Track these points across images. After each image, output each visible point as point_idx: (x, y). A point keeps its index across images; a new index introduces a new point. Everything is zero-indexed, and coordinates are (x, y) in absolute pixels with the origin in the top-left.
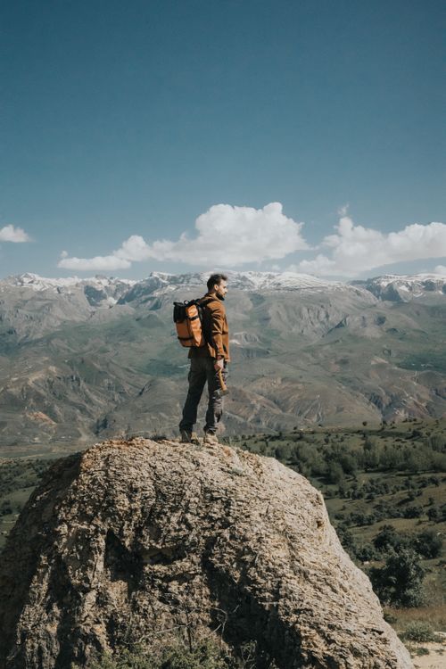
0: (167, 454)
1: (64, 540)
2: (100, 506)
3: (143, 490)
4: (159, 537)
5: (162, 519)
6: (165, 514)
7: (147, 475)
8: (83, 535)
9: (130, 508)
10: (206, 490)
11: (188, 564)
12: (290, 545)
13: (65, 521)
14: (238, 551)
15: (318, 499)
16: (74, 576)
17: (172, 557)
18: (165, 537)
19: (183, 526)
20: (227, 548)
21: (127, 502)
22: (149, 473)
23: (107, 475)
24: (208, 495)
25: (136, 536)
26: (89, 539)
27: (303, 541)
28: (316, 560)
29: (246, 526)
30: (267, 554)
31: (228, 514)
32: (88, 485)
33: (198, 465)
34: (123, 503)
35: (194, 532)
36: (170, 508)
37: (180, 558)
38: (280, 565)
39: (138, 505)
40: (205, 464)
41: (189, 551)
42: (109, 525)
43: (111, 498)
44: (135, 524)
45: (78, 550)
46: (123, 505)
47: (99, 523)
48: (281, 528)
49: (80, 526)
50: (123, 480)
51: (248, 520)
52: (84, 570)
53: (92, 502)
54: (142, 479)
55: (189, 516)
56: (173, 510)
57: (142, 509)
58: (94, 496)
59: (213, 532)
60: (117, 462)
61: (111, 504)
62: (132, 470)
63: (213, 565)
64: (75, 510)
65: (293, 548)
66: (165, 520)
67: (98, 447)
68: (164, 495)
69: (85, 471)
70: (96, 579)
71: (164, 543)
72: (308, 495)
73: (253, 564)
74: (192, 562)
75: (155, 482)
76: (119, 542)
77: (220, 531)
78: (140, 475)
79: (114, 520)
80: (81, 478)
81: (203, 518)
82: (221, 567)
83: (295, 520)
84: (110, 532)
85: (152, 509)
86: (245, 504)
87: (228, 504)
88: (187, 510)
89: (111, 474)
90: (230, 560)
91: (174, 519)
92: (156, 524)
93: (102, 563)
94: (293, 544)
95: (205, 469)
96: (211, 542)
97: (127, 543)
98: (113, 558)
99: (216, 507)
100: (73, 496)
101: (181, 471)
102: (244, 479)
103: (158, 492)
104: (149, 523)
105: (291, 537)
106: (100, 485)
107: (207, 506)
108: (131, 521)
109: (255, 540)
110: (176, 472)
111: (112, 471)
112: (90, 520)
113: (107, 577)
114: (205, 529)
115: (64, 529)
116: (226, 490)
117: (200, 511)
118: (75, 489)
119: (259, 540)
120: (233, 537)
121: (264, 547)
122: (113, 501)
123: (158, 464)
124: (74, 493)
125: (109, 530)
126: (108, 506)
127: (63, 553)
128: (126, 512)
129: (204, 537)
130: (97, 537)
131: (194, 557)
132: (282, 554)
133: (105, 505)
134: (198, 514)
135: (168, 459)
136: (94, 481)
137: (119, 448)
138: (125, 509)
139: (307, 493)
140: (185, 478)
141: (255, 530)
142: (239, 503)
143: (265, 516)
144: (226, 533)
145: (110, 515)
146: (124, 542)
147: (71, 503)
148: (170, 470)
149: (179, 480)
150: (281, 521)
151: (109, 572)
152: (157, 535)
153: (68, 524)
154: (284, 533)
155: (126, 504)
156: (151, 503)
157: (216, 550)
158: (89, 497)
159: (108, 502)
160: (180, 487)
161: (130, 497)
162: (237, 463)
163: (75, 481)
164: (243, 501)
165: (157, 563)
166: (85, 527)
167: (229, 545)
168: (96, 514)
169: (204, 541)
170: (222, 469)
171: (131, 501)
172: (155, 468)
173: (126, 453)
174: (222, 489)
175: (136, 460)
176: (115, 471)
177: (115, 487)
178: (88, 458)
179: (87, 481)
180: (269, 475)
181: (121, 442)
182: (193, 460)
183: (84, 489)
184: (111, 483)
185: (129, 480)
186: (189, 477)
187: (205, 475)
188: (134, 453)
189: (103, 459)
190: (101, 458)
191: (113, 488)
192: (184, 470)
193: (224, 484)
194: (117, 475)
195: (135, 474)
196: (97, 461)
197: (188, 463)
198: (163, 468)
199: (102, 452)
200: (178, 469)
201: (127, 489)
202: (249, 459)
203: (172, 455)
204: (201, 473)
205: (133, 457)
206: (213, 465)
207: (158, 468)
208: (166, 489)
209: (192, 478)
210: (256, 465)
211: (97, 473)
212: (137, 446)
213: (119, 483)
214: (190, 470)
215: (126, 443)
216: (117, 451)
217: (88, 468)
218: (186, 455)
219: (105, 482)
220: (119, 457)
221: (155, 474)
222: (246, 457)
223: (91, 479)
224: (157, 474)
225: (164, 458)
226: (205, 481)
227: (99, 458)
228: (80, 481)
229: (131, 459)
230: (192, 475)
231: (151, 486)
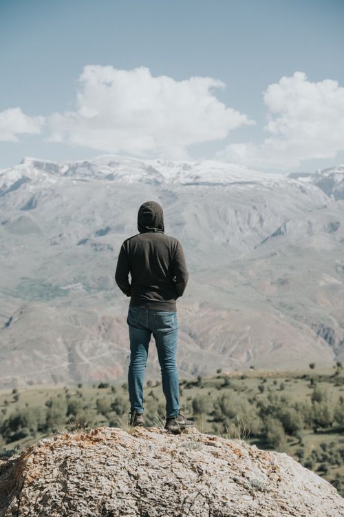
0: (152, 455)
3: (121, 513)
7: (126, 489)
22: (129, 485)
23: (65, 489)
32: (36, 506)
33: (201, 474)
40: (211, 471)
50: (91, 498)
54: (119, 495)
60: (80, 469)
62: (103, 480)
67: (47, 445)
69: (31, 484)
75: (139, 499)
78: (115, 488)
80: (24, 495)
89: (71, 487)
95: (212, 480)
101: (176, 483)
102: (269, 496)
106: (55, 506)
110: (169, 485)
111: (72, 483)
116: (247, 515)
118: (16, 512)
123: (141, 471)
135: (155, 463)
137: (82, 447)
140: (184, 493)
148: (160, 481)
149: (175, 498)
160: (176, 509)
162: (257, 474)
163: (15, 500)
170: (235, 480)
173: (92, 454)
174: (241, 513)
175: (108, 465)
176: (77, 484)
177: (78, 508)
178: (34, 463)
179: (34, 499)
180: (290, 483)
181: (82, 437)
182: (192, 465)
183: (30, 513)
184: (72, 502)
185: (100, 497)
186: (190, 492)
187: (212, 491)
188: (105, 453)
189: (58, 464)
190: (55, 462)
191: (76, 510)
192: (181, 482)
193: (243, 506)
194: (82, 489)
195: (107, 487)
196: (48, 467)
197: (185, 470)
198: (150, 478)
199: (55, 452)
200: (172, 480)
201: (97, 512)
202: (261, 459)
203: (159, 458)
204: (206, 487)
205: (103, 461)
206: (222, 473)
207: (142, 477)
208: (156, 512)
209: (195, 494)
210: (270, 468)
211: (50, 487)
212: (107, 442)
213: (85, 502)
214: (189, 481)
215: (90, 438)
216: (79, 450)
217: (35, 478)
218: (181, 457)
219: (63, 501)
220: (82, 460)
221: (138, 487)
222: (255, 456)
223: (40, 496)
224: (142, 487)
225: (149, 461)
226: (213, 500)
227: (52, 462)
228: (23, 499)
229: (101, 463)
230: (194, 489)
231: (133, 506)
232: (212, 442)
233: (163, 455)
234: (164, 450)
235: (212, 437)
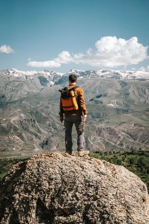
0: (68, 162)
1: (17, 202)
2: (35, 186)
3: (55, 179)
4: (63, 203)
5: (64, 194)
6: (66, 192)
7: (58, 172)
8: (26, 200)
9: (49, 188)
10: (86, 181)
11: (76, 217)
12: (127, 210)
13: (18, 192)
14: (101, 212)
15: (144, 188)
16: (21, 219)
17: (68, 213)
18: (65, 203)
19: (75, 198)
20: (96, 210)
21: (47, 185)
22: (59, 171)
23: (38, 171)
24: (88, 184)
25: (52, 202)
26: (29, 202)
27: (134, 209)
28: (139, 219)
29: (106, 200)
30: (115, 215)
31: (97, 194)
32: (29, 176)
33: (83, 168)
34: (46, 185)
35: (80, 202)
36: (68, 189)
37: (73, 214)
38: (121, 221)
39: (52, 187)
40: (87, 168)
41: (77, 211)
42: (39, 195)
43: (40, 182)
44: (51, 196)
45: (23, 207)
46: (46, 186)
47: (34, 194)
48: (123, 202)
49: (24, 195)
50: (46, 174)
51: (107, 197)
52: (26, 217)
53: (31, 184)
54: (55, 174)
55: (77, 194)
56: (70, 190)
57: (55, 189)
58: (32, 181)
59: (89, 202)
60: (44, 165)
61: (40, 185)
62: (51, 169)
63: (88, 218)
64: (22, 187)
65: (128, 212)
66: (66, 195)
67: (35, 157)
68: (66, 183)
69: (28, 169)
70: (31, 221)
71: (65, 206)
72: (139, 186)
73: (108, 219)
74: (78, 216)
75: (62, 175)
76: (43, 204)
77: (92, 202)
78: (54, 172)
79: (41, 193)
80: (26, 172)
81: (85, 195)
82: (92, 219)
83: (130, 198)
84: (39, 199)
85: (59, 189)
86: (105, 189)
87: (97, 189)
88: (77, 190)
89: (40, 170)
90: (97, 217)
91: (70, 195)
92: (61, 197)
93: (35, 214)
94: (129, 210)
95: (87, 170)
96: (88, 207)
97: (47, 205)
98: (40, 212)
99: (91, 190)
100: (22, 181)
101: (75, 171)
102: (106, 176)
103: (63, 181)
104: (58, 196)
105: (128, 207)
106: (35, 176)
107: (87, 189)
108: (49, 194)
109: (109, 207)
110: (72, 171)
111: (41, 169)
112: (29, 192)
113: (37, 221)
114: (85, 200)
115: (17, 196)
116: (96, 182)
117: (83, 191)
118: (23, 177)
119: (112, 208)
120: (98, 205)
121: (114, 211)
122: (41, 184)
123: (63, 167)
124: (22, 179)
125: (38, 198)
126: (38, 187)
127: (16, 208)
128: (47, 190)
129: (84, 204)
130: (33, 201)
131: (79, 214)
132: (123, 215)
133: (37, 186)
134: (82, 193)
135: (69, 164)
136: (32, 173)
137: (45, 158)
138: (46, 188)
139: (138, 184)
140: (77, 174)
141: (110, 202)
142: (103, 188)
143: (115, 196)
144: (95, 203)
145: (39, 191)
146: (45, 204)
147: (21, 184)
148: (69, 170)
149: (74, 175)
150: (123, 199)
151: (38, 218)
152: (61, 202)
153: (19, 194)
154: (124, 205)
155: (47, 186)
156: (59, 186)
157: (90, 211)
158: (30, 181)
159: (38, 184)
160: (73, 179)
161: (49, 183)
162: (103, 168)
163: (23, 173)
164: (104, 188)
165: (61, 215)
166: (27, 196)
167: (97, 209)
168: (32, 190)
169: (84, 206)
170: (95, 171)
171: (50, 185)
172: (62, 169)
173: (48, 161)
174: (95, 181)
175: (53, 164)
176: (42, 169)
177: (42, 177)
178: (30, 162)
179: (29, 173)
180: (119, 174)
181: (46, 155)
182: (81, 166)
183: (27, 177)
184: (40, 175)
185: (49, 174)
186: (79, 174)
187: (86, 174)
188: (52, 161)
189: (37, 163)
190: (36, 162)
191: (41, 178)
192: (76, 171)
193: (96, 179)
194: (43, 171)
195: (52, 171)
196: (34, 164)
197: (78, 167)
198: (66, 169)
199: (37, 159)
200: (73, 170)
201: (48, 179)
202: (110, 166)
203: (70, 163)
204: (84, 173)
205: (51, 163)
206: (91, 168)
207: (63, 169)
208: (67, 180)
209: (80, 175)
210: (113, 169)
211: (34, 170)
212: (54, 157)
213: (44, 175)
214: (79, 170)
215: (49, 156)
216: (44, 159)
217: (29, 167)
218: (77, 163)
219: (37, 174)
220: (45, 162)
221: (62, 172)
222: (108, 165)
223: (31, 172)
224: (63, 172)
225: (67, 164)
226: (86, 177)
227: (35, 162)
228: (25, 173)
229: (50, 163)
230: (80, 173)
231: (60, 178)
232: (91, 159)
233: (72, 162)
234: (72, 161)
235: (91, 158)
